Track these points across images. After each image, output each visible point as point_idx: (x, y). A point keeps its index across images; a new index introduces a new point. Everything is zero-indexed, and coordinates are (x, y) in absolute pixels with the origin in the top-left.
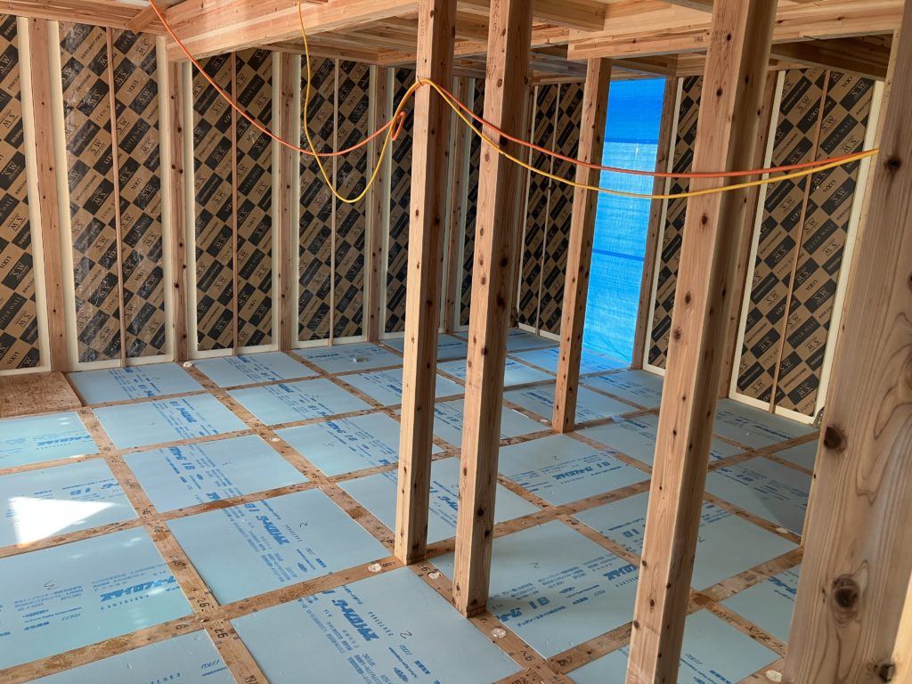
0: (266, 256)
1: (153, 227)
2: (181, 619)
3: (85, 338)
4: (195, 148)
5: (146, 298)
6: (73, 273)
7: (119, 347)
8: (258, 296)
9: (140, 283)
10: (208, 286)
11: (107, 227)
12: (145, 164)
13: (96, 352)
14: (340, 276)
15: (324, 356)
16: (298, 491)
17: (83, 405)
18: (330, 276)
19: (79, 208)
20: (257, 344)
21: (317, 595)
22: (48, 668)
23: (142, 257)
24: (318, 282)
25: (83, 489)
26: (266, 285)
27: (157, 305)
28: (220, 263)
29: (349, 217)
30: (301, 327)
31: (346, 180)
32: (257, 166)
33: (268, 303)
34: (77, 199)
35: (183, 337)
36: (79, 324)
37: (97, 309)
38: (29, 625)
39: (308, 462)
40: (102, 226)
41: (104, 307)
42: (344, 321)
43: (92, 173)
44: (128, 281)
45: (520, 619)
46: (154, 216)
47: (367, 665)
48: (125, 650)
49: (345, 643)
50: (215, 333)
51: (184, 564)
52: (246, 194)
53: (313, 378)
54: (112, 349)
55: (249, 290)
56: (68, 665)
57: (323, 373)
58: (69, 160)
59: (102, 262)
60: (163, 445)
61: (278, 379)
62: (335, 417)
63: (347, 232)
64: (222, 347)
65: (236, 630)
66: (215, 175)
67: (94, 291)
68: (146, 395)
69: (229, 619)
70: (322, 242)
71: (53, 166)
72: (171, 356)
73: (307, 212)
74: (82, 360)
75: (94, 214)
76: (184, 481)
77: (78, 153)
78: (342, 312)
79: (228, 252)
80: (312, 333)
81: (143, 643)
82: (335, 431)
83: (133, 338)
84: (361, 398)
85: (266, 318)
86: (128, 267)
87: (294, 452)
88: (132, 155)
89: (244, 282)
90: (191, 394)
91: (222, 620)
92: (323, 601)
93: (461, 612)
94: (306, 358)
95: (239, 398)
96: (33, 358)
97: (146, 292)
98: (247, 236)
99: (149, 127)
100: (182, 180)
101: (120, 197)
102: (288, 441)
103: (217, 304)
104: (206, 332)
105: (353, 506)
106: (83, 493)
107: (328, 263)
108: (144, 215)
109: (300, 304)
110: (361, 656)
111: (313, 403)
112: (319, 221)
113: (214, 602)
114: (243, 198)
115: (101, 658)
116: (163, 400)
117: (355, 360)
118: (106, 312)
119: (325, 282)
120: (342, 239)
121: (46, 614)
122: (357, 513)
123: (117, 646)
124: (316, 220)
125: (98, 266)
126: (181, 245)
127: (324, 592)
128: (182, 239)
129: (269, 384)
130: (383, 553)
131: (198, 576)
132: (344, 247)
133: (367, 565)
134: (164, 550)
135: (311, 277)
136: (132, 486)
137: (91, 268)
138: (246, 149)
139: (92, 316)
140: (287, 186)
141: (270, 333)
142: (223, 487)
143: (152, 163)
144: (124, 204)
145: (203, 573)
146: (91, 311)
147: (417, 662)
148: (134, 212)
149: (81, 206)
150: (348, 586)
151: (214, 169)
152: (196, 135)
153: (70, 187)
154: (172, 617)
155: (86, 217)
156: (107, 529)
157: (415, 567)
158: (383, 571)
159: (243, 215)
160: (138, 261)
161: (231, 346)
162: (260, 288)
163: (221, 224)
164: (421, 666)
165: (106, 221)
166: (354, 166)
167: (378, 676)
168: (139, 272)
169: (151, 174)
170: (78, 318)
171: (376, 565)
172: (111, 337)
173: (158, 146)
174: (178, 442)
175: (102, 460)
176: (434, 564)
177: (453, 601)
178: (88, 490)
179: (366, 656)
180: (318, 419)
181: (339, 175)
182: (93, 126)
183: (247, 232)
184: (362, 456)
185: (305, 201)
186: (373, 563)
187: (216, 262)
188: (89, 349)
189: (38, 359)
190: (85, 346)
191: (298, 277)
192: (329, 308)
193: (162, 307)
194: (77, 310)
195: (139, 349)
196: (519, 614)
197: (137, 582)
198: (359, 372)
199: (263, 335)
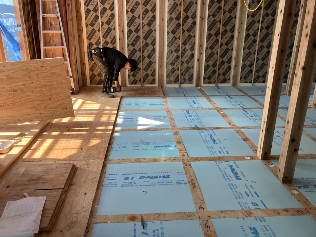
0: (231, 50)
1: (192, 40)
2: (175, 158)
3: (168, 76)
4: (208, 10)
5: (188, 64)
6: (166, 54)
7: (178, 80)
8: (226, 65)
9: (186, 59)
10: (209, 61)
11: (178, 39)
12: (191, 17)
13: (171, 81)
14: (258, 59)
15: (248, 89)
16: (226, 129)
17: (164, 96)
18: (254, 59)
19: (170, 33)
20: (224, 83)
21: (223, 162)
22: (135, 161)
23: (188, 50)
24: (249, 61)
25: (158, 118)
26: (230, 61)
27: (191, 66)
28: (213, 53)
29: (265, 35)
30: (241, 78)
31: (266, 20)
32: (230, 16)
33: (229, 68)
34: (169, 30)
35: (199, 78)
36: (167, 71)
37: (173, 67)
38: (133, 149)
39: (232, 121)
40: (176, 38)
41: (175, 66)
42: (258, 77)
43: (174, 20)
44: (183, 58)
45: (306, 189)
46: (193, 35)
47: (235, 187)
48: (156, 162)
49: (228, 178)
50: (209, 78)
51: (181, 143)
52: (225, 27)
53: (242, 95)
54: (176, 81)
55: (223, 63)
56: (140, 162)
57: (246, 94)
58: (168, 16)
59: (175, 51)
60: (184, 109)
61: (229, 94)
62: (247, 109)
63: (264, 41)
64: (211, 83)
65: (191, 165)
66: (215, 20)
67: (172, 61)
68: (183, 95)
69: (190, 161)
70: (253, 45)
71: (163, 19)
72: (194, 85)
73: (248, 33)
74: (167, 84)
75: (174, 35)
76: (188, 120)
77: (170, 14)
78: (258, 73)
79: (217, 48)
80: (245, 81)
81: (162, 161)
82: (245, 113)
83: (183, 78)
84: (259, 104)
85: (228, 73)
86: (183, 53)
87: (227, 117)
88: (187, 14)
89: (221, 60)
90: (198, 96)
91: (188, 161)
92: (224, 164)
93: (280, 180)
94: (241, 89)
95: (213, 99)
96: (153, 82)
97: (188, 62)
98: (224, 43)
99: (194, 3)
100: (203, 22)
101: (182, 29)
102: (226, 113)
103: (211, 67)
104: (206, 77)
105: (245, 137)
106: (158, 119)
107: (254, 54)
108: (189, 35)
109: (242, 69)
110: (233, 184)
111: (240, 103)
112: (253, 37)
113: (187, 156)
114: (224, 28)
115: (149, 162)
116: (188, 97)
117: (260, 91)
118: (175, 68)
119: (253, 61)
120: (261, 44)
121: (139, 147)
122: (246, 139)
123: (155, 160)
124: (251, 37)
125: (174, 52)
126: (201, 46)
127: (226, 161)
128: (201, 44)
129: (225, 96)
130: (253, 154)
131: (184, 147)
132: (262, 47)
133: (245, 156)
134: (175, 138)
135: (247, 59)
136: (172, 119)
137: (172, 53)
138: (227, 9)
139: (171, 69)
140: (241, 23)
141: (229, 79)
142: (200, 124)
143: (194, 16)
144: (184, 31)
145: (185, 147)
146: (171, 67)
147: (255, 192)
148: (187, 34)
149: (170, 32)
150: (235, 161)
151: (214, 18)
152: (209, 5)
153: (168, 26)
154: (173, 156)
155: (172, 36)
156: (161, 129)
157: (264, 161)
158: (250, 160)
159: (223, 35)
160: (186, 51)
161: (214, 83)
162: (227, 62)
163: (215, 38)
164: (256, 194)
165: (177, 37)
166: (270, 14)
167: (238, 192)
168: (186, 55)
169: (193, 20)
170: (167, 69)
171: (248, 157)
172: (176, 76)
173: (196, 10)
174: (189, 109)
175: (165, 111)
176: (273, 161)
177: (277, 176)
178: (159, 118)
179: (235, 185)
180: (240, 109)
181: (263, 18)
182: (176, 5)
183: (224, 41)
184: (253, 122)
185: (248, 29)
186: (247, 156)
187: (212, 52)
188: (169, 80)
189: (155, 82)
190: (168, 79)
191: (242, 59)
192: (253, 71)
193: (193, 67)
194: (167, 67)
195: (184, 82)
196: (307, 188)
197: (165, 145)
198: (261, 95)
199: (226, 80)
